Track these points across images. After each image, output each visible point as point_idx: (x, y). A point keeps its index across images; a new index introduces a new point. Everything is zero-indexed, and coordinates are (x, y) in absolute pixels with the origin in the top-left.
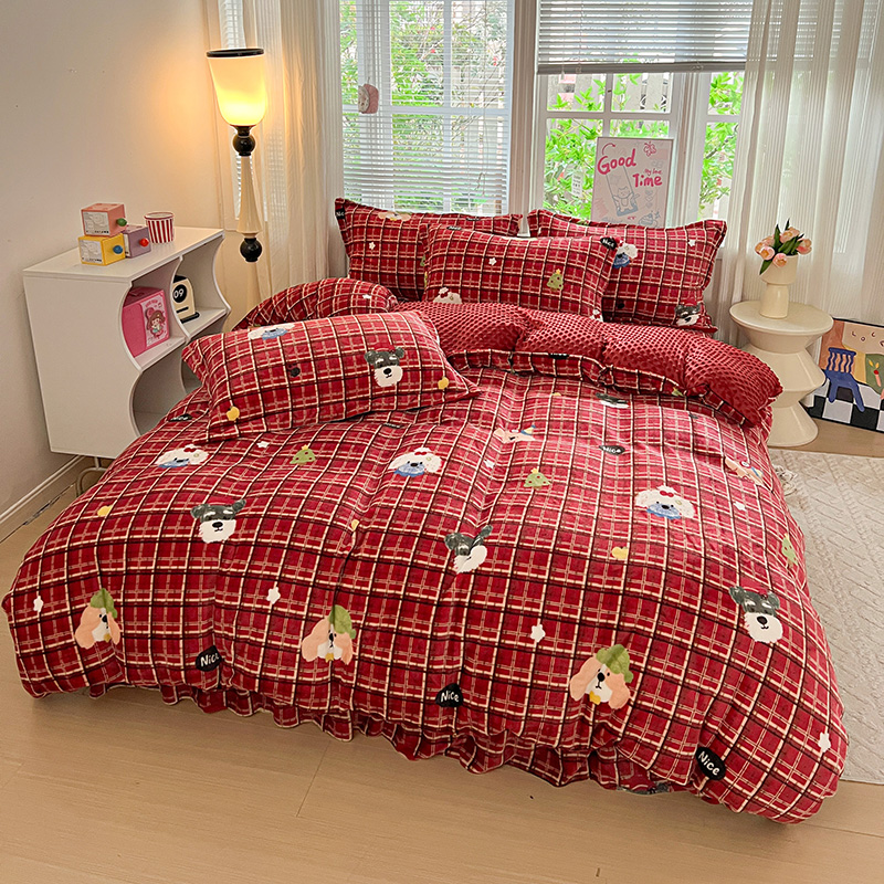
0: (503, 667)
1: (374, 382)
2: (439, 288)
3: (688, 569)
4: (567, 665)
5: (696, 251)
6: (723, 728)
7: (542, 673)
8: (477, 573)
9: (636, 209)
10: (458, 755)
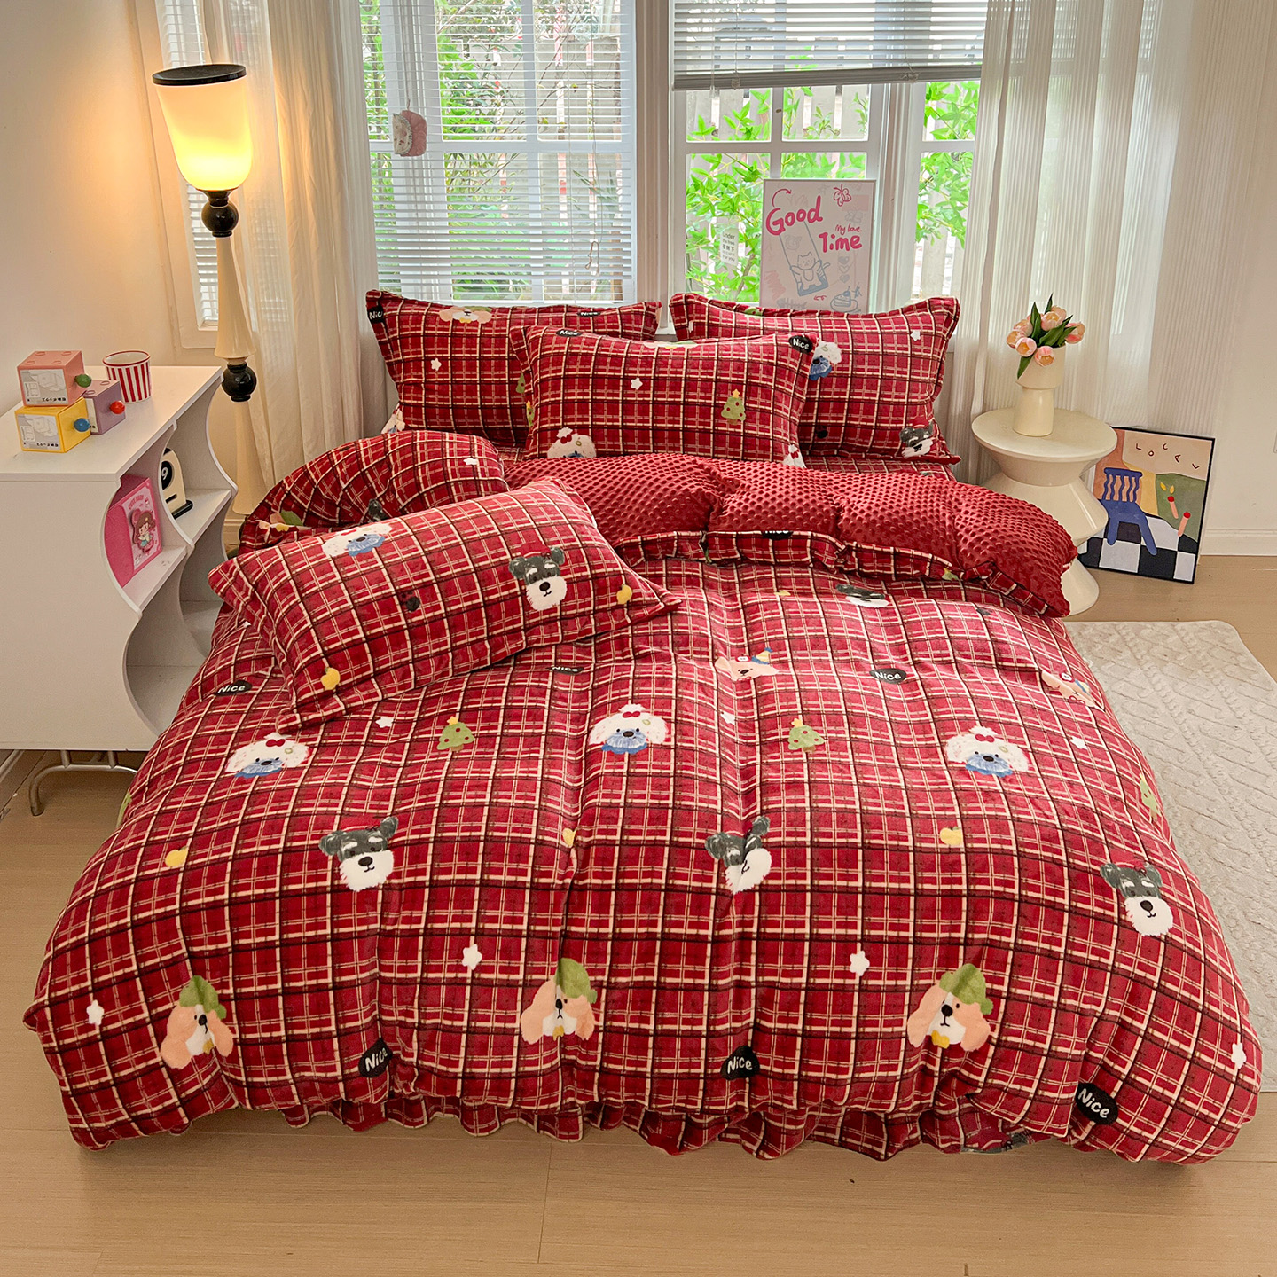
0: (816, 1016)
1: (527, 606)
2: (557, 429)
3: (1045, 849)
4: (900, 1001)
5: (922, 347)
6: (1110, 1056)
7: (870, 1017)
8: (763, 889)
9: (825, 285)
10: (738, 1137)
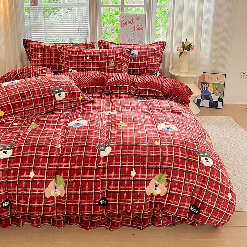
0: (122, 187)
2: (69, 69)
3: (181, 145)
4: (144, 183)
5: (157, 51)
6: (198, 197)
7: (136, 187)
8: (109, 156)
9: (135, 39)
10: (104, 225)
